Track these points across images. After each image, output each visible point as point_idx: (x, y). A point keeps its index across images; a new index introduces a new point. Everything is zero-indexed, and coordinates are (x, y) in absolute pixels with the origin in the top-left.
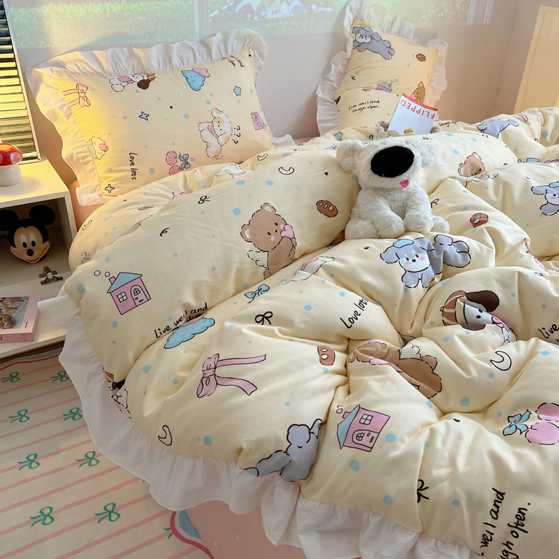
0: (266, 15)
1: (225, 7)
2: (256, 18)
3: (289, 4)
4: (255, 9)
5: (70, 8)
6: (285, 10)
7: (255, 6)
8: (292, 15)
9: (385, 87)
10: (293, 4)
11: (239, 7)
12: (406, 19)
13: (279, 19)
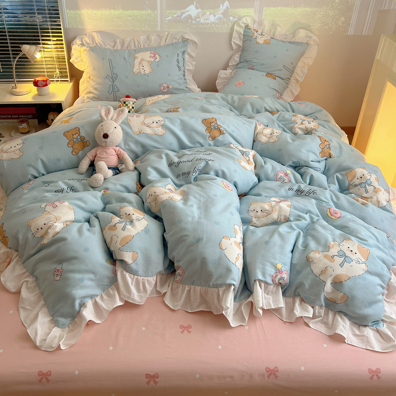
0: (200, 21)
1: (176, 16)
3: (215, 16)
4: (193, 18)
5: (94, 12)
6: (212, 19)
7: (193, 16)
8: (217, 21)
11: (184, 16)
13: (208, 23)
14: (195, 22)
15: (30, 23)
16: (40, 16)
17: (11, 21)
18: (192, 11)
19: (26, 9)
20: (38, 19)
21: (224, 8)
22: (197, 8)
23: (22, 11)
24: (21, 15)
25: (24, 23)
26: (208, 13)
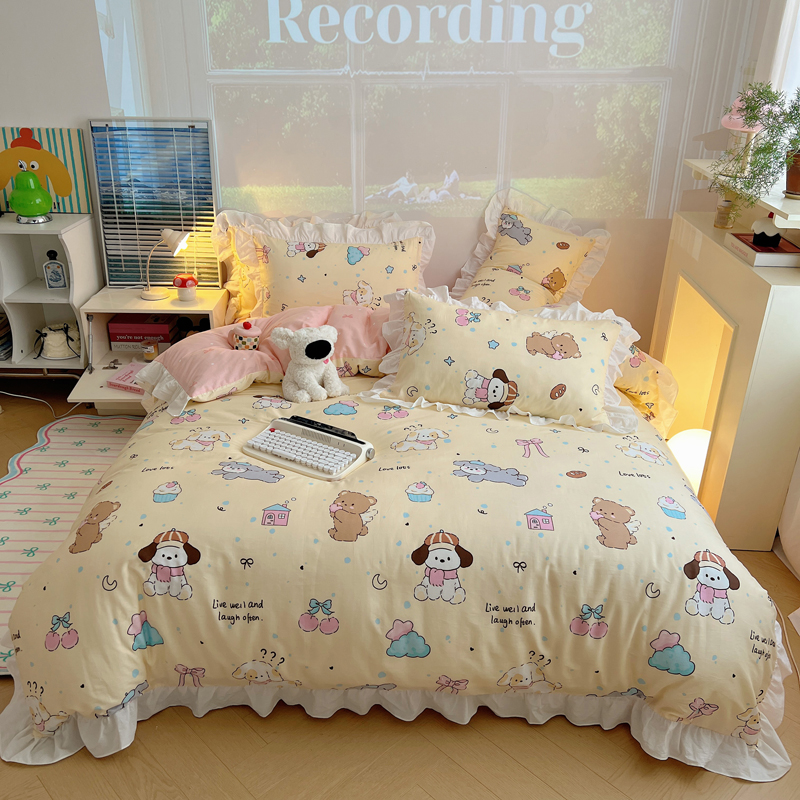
0: (415, 200)
1: (379, 193)
2: (406, 202)
3: (437, 193)
4: (405, 196)
6: (433, 196)
7: (405, 193)
8: (441, 201)
9: (515, 270)
10: (442, 192)
11: (391, 193)
12: (565, 210)
13: (427, 204)
14: (409, 202)
15: (169, 201)
16: (183, 191)
17: (143, 197)
18: (403, 185)
19: (165, 182)
20: (181, 195)
21: (451, 181)
22: (410, 182)
23: (158, 184)
24: (157, 190)
25: (160, 200)
26: (427, 188)
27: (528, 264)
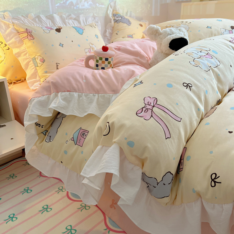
0: (79, 7)
1: (62, 2)
3: (88, 3)
6: (86, 5)
8: (89, 7)
9: (130, 36)
11: (68, 3)
13: (84, 9)
14: (76, 8)
27: (134, 34)
